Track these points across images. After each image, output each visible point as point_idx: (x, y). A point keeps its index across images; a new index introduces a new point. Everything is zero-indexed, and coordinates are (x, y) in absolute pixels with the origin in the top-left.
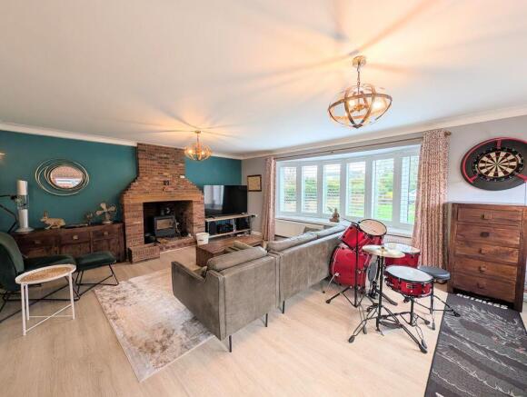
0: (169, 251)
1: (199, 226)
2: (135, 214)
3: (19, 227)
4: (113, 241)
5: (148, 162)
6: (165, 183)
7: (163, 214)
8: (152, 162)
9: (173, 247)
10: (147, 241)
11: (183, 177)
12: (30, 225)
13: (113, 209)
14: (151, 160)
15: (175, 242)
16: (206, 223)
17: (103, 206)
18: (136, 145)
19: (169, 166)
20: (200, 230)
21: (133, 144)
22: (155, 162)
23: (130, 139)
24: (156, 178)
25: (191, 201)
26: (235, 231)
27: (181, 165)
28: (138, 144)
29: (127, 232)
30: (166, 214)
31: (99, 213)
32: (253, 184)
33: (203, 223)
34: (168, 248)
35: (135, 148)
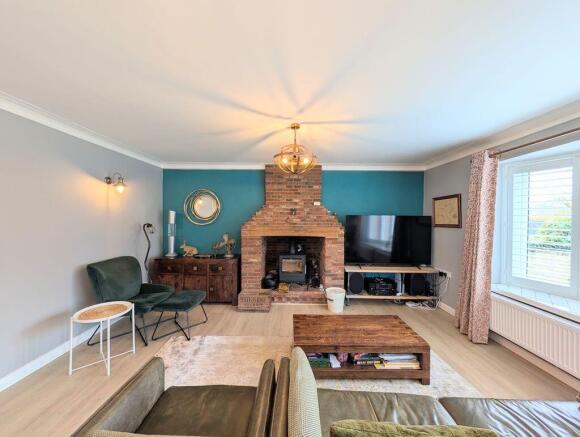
0: (289, 303)
1: (335, 277)
2: (252, 249)
3: (168, 252)
4: (227, 279)
5: (276, 187)
6: (293, 211)
7: (293, 251)
8: (280, 187)
9: (296, 299)
10: (265, 284)
11: (317, 204)
12: (175, 251)
13: (232, 241)
14: (280, 183)
15: (299, 293)
16: (346, 274)
17: (226, 238)
18: (264, 168)
19: (301, 190)
20: (336, 282)
21: (261, 167)
22: (285, 186)
23: (257, 161)
24: (284, 207)
25: (323, 238)
26: (399, 296)
27: (315, 187)
28: (266, 166)
29: (243, 270)
30: (297, 253)
31: (222, 244)
32: (444, 213)
33: (340, 273)
34: (288, 299)
35: (263, 172)
